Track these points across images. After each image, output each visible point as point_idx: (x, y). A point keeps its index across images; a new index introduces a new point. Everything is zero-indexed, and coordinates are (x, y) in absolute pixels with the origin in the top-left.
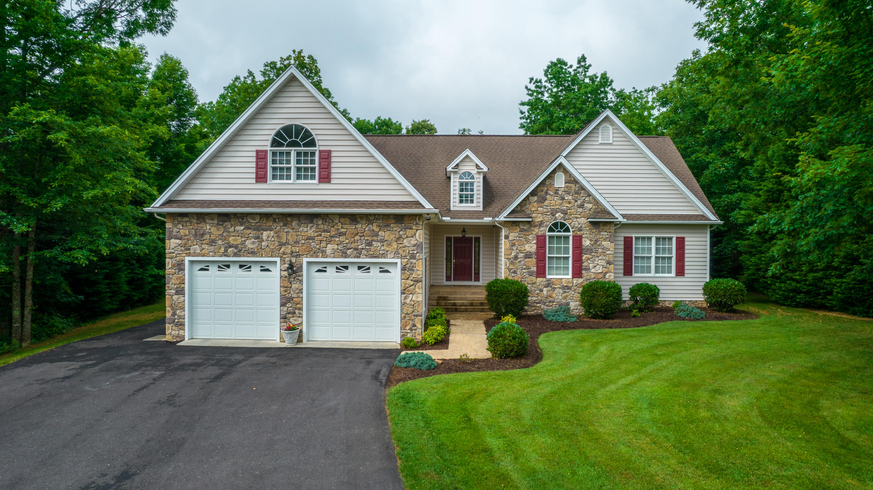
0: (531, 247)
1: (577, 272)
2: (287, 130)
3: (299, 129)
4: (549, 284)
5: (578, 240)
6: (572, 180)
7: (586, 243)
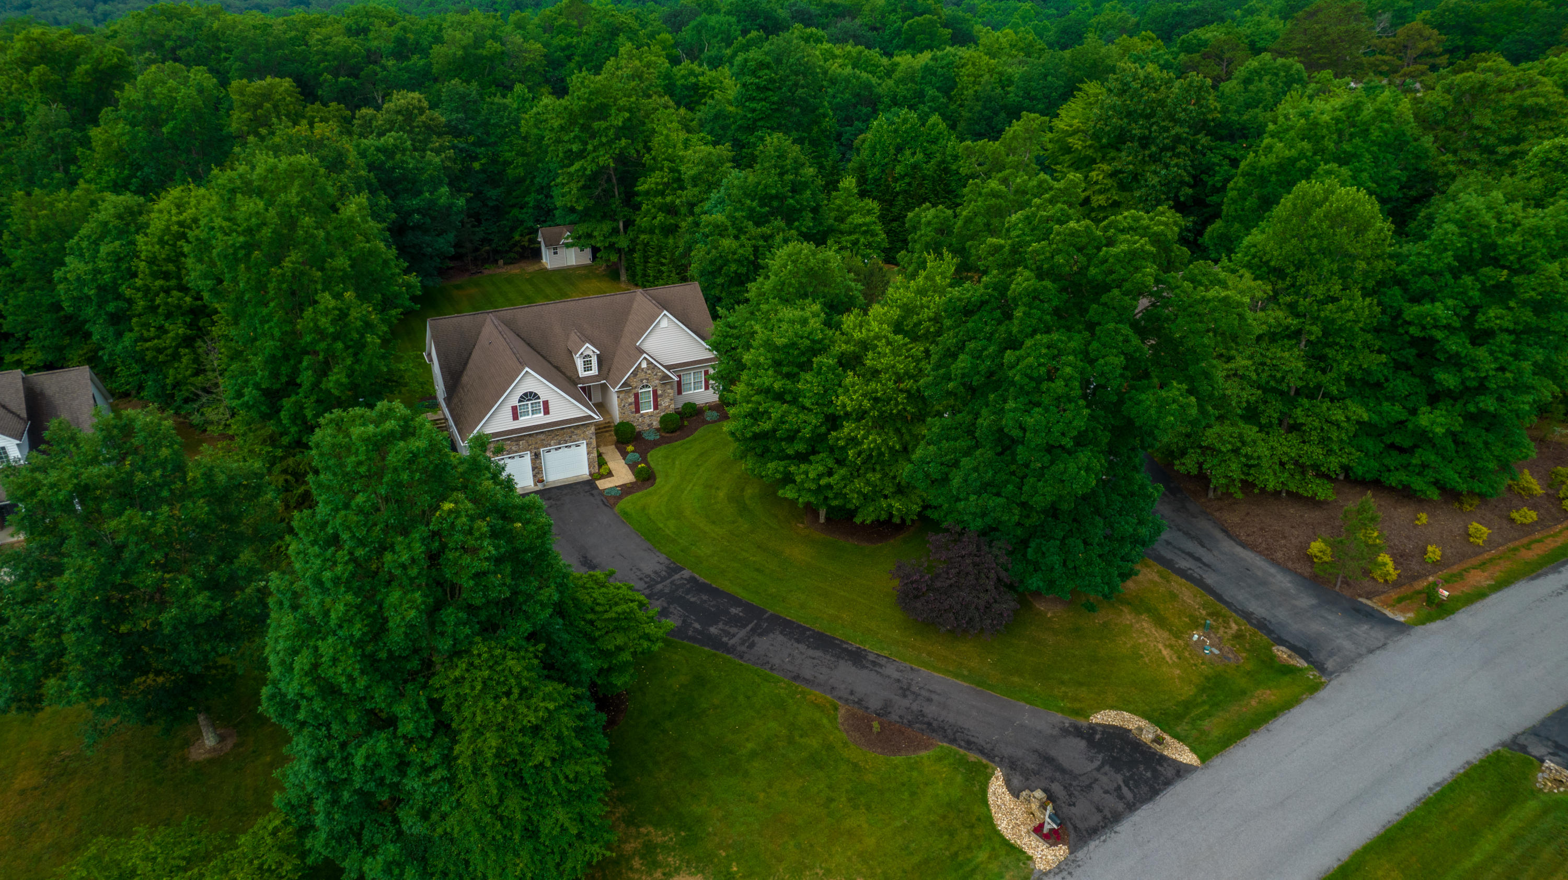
0: (632, 400)
1: (656, 407)
2: (526, 394)
3: (531, 393)
4: (642, 415)
5: (655, 392)
6: (649, 363)
7: (659, 392)
